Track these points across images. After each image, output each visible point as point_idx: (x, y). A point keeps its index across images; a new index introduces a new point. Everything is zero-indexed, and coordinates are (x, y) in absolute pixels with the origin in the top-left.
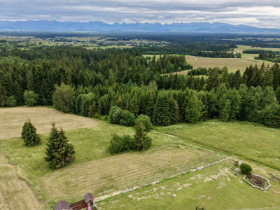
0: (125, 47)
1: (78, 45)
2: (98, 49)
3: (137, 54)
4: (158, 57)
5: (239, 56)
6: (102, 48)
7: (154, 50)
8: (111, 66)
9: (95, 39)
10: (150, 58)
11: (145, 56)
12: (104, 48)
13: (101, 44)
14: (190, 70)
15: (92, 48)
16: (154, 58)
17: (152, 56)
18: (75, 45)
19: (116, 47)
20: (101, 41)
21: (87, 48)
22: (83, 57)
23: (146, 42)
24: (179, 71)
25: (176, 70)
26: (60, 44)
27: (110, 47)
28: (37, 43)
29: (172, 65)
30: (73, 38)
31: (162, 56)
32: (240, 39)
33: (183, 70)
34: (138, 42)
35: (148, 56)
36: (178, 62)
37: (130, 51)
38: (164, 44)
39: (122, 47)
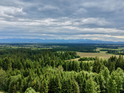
0: (49, 48)
1: (28, 48)
2: (37, 50)
3: (54, 51)
4: (63, 52)
5: (99, 52)
6: (38, 49)
7: (62, 50)
8: (40, 57)
9: (36, 45)
10: (60, 53)
11: (58, 52)
12: (39, 49)
13: (39, 48)
14: (79, 58)
15: (34, 49)
16: (62, 53)
17: (61, 52)
18: (27, 48)
19: (45, 48)
20: (39, 46)
21: (32, 49)
22: (28, 53)
23: (58, 46)
24: (74, 59)
25: (72, 58)
26: (20, 47)
27: (42, 48)
28: (9, 47)
29: (70, 56)
30: (27, 45)
31: (65, 52)
32: (97, 45)
33: (75, 58)
34: (55, 47)
35: (59, 52)
36: (73, 54)
37: (51, 50)
38: (66, 47)
39: (48, 48)
